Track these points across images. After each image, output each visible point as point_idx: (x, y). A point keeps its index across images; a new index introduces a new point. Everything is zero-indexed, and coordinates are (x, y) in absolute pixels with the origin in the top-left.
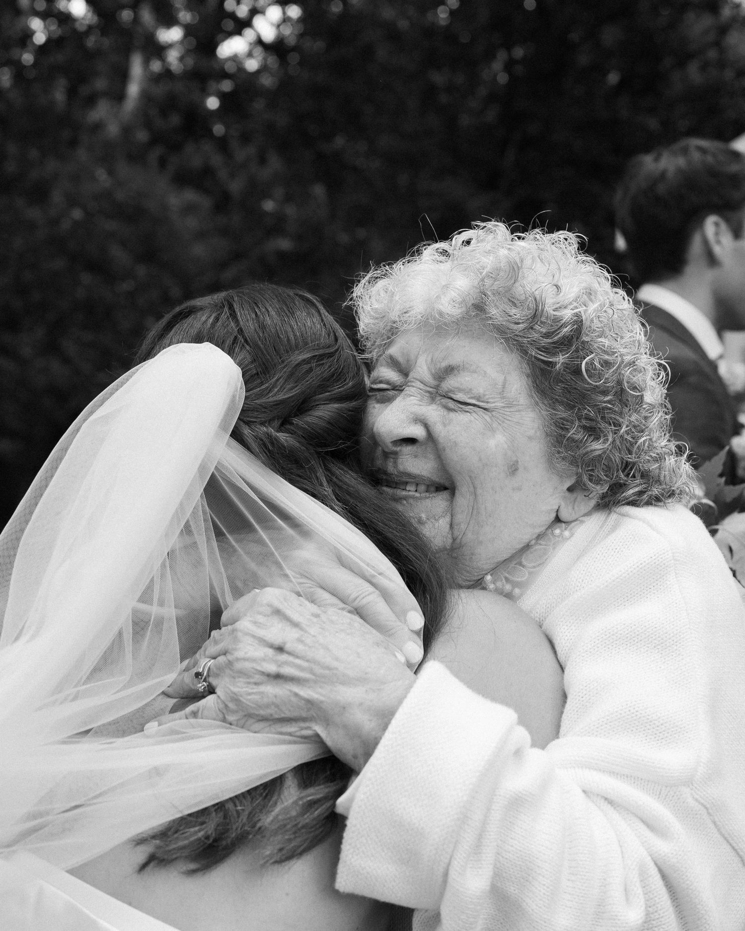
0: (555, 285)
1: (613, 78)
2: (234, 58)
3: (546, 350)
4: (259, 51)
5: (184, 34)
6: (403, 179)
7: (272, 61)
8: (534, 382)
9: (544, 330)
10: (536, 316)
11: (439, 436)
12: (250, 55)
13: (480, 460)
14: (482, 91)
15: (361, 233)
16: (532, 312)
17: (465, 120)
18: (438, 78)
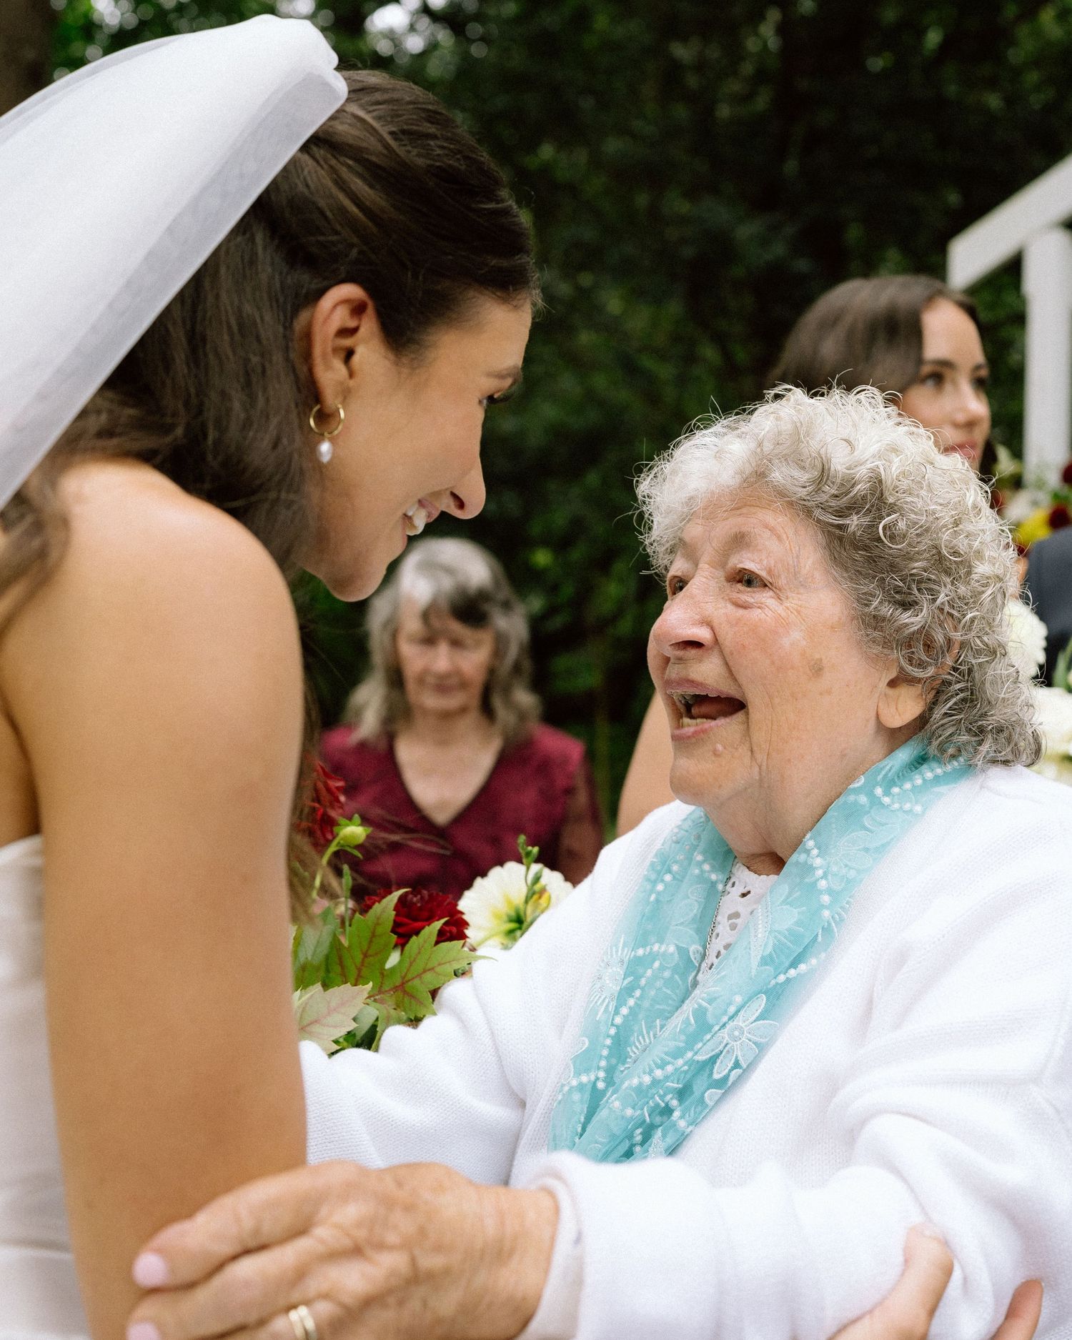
0: (845, 440)
1: (933, 38)
2: (391, 35)
3: (840, 513)
4: (425, 22)
5: (316, 6)
6: (642, 200)
7: (444, 36)
8: (832, 554)
9: (833, 491)
10: (824, 475)
11: (724, 640)
12: (412, 28)
13: (773, 663)
14: (748, 68)
15: (586, 279)
16: (816, 474)
17: (724, 111)
18: (682, 52)
